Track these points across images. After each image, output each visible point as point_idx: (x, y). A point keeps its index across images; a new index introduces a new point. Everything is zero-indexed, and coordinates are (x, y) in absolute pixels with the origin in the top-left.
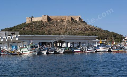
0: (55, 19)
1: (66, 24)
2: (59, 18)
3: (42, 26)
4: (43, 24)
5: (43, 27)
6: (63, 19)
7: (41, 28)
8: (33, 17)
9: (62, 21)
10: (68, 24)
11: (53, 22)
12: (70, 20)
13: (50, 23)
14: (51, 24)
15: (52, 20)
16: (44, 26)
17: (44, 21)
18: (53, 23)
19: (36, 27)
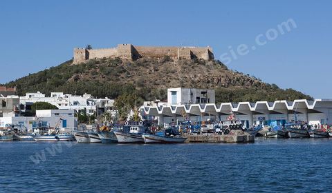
0: (149, 54)
1: (179, 68)
2: (158, 51)
3: (121, 72)
4: (122, 67)
5: (123, 75)
6: (169, 54)
7: (118, 76)
8: (89, 48)
9: (168, 59)
10: (182, 67)
11: (146, 62)
12: (188, 57)
13: (139, 65)
14: (141, 68)
15: (141, 57)
16: (125, 71)
17: (123, 58)
18: (145, 64)
19: (106, 74)
